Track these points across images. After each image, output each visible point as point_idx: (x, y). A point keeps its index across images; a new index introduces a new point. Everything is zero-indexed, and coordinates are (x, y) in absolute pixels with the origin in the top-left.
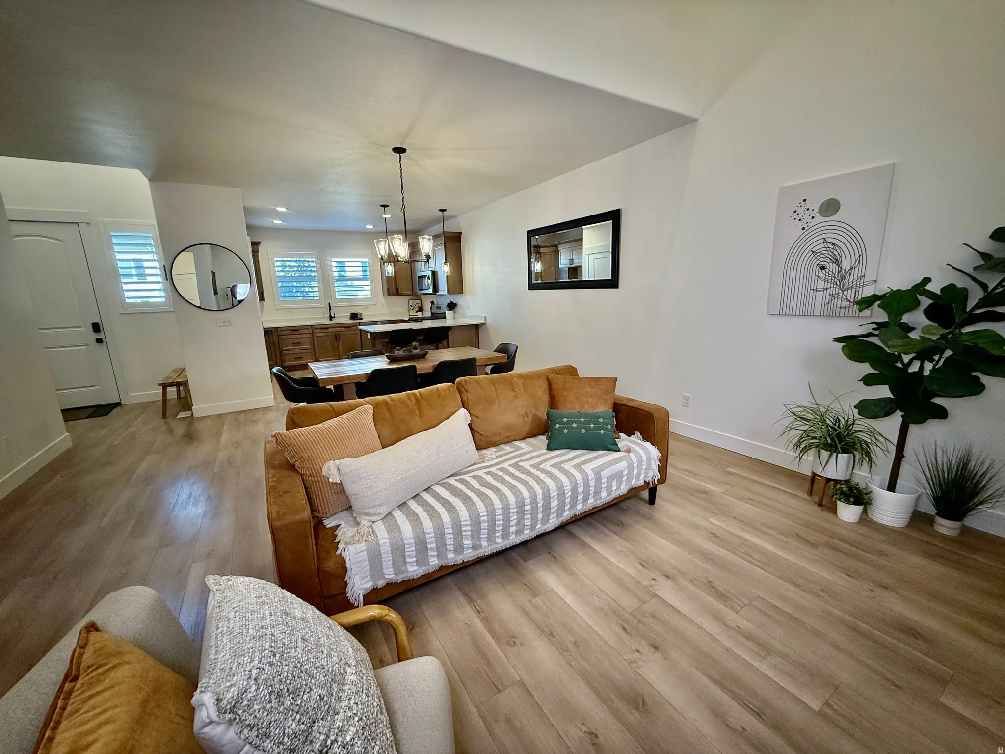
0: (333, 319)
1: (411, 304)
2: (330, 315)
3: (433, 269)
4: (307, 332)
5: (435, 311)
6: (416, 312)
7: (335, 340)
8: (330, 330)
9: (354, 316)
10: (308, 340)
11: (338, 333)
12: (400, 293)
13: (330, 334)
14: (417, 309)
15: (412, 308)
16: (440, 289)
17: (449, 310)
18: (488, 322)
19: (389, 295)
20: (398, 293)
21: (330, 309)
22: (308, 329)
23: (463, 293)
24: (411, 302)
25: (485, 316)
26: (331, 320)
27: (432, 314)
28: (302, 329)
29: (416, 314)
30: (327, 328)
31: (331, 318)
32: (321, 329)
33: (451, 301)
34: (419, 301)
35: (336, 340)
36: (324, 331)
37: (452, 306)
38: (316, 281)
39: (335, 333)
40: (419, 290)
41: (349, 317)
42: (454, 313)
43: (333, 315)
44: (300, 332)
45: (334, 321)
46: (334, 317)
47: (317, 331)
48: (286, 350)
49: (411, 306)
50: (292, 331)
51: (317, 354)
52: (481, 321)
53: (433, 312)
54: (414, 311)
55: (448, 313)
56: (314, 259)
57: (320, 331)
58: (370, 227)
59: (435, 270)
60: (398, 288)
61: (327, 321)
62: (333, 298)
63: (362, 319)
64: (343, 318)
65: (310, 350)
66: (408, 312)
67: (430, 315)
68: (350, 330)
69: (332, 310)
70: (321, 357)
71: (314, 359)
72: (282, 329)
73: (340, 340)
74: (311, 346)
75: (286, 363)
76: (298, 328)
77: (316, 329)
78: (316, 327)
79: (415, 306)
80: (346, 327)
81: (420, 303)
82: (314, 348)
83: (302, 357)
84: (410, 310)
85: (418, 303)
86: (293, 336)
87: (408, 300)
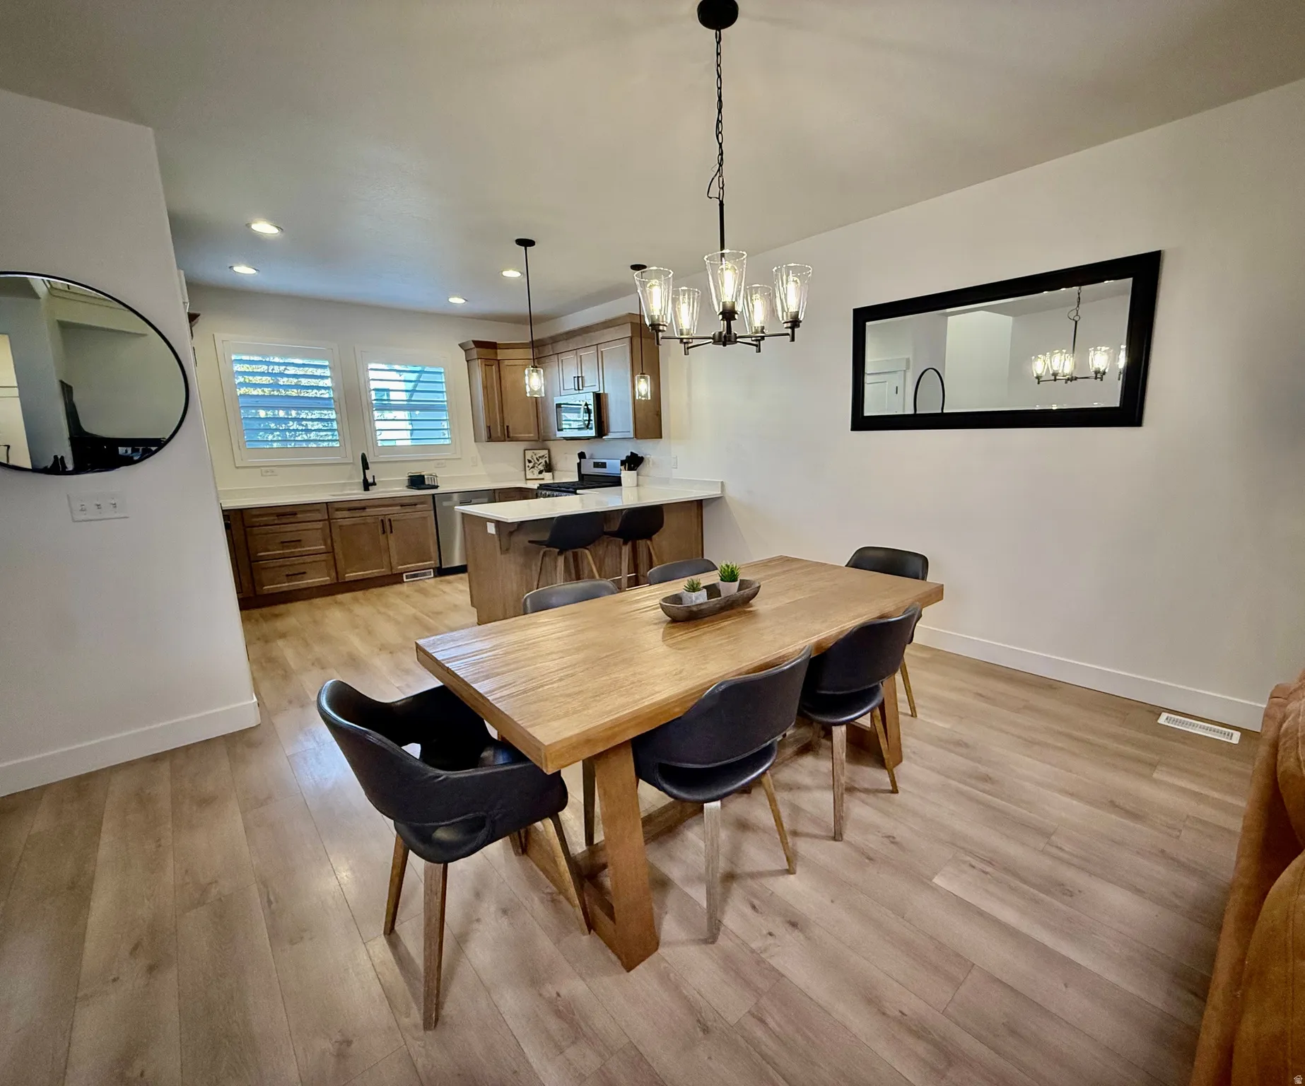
0: (370, 487)
1: (528, 457)
2: (365, 480)
3: (596, 390)
4: (318, 516)
5: (589, 469)
6: (541, 472)
7: (381, 532)
8: (369, 511)
9: (417, 481)
10: (318, 534)
11: (387, 517)
12: (511, 435)
13: (370, 521)
14: (541, 467)
15: (531, 465)
16: (612, 428)
17: (630, 469)
18: (733, 493)
19: (490, 438)
20: (506, 435)
21: (365, 466)
22: (318, 510)
23: (661, 437)
24: (529, 455)
25: (722, 482)
26: (368, 489)
27: (581, 476)
28: (303, 511)
29: (541, 476)
30: (364, 508)
31: (367, 485)
32: (349, 509)
33: (631, 453)
34: (546, 452)
35: (384, 532)
36: (357, 513)
37: (634, 462)
38: (331, 409)
39: (380, 518)
40: (559, 430)
41: (406, 483)
42: (638, 475)
43: (370, 480)
44: (300, 516)
45: (374, 493)
46: (374, 484)
47: (339, 514)
48: (262, 559)
49: (530, 462)
50: (280, 515)
51: (341, 563)
52: (715, 492)
53: (583, 472)
54: (536, 471)
55: (627, 477)
56: (327, 363)
57: (346, 514)
58: (457, 300)
59: (601, 392)
60: (508, 427)
61: (357, 494)
62: (370, 444)
63: (436, 487)
64: (392, 486)
65: (323, 557)
66: (523, 472)
67: (576, 479)
68: (413, 510)
69: (368, 469)
70: (348, 571)
71: (334, 574)
72: (254, 512)
73: (391, 532)
74: (326, 547)
75: (265, 588)
76: (295, 510)
77: (338, 510)
78: (336, 506)
79: (536, 461)
80: (402, 506)
81: (547, 456)
82: (333, 552)
83: (304, 573)
84: (527, 469)
85: (543, 456)
86: (283, 528)
87: (525, 450)
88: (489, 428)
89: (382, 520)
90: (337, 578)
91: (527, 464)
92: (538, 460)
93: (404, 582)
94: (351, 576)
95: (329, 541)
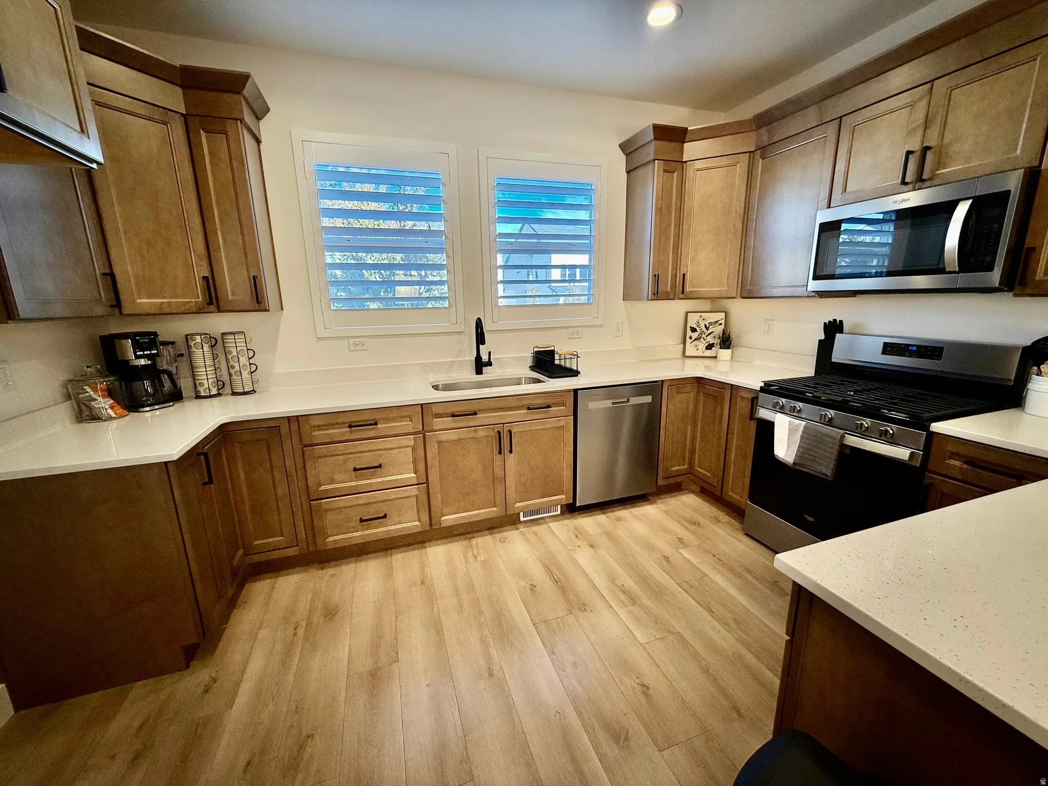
0: (484, 368)
1: (692, 323)
2: (478, 358)
5: (863, 354)
6: (710, 347)
7: (496, 451)
8: (482, 418)
9: (545, 362)
10: (407, 455)
11: (506, 426)
12: (688, 289)
13: (482, 433)
14: (711, 339)
15: (695, 335)
19: (657, 295)
20: (678, 290)
21: (480, 339)
22: (408, 417)
24: (693, 320)
26: (479, 371)
28: (387, 420)
29: (709, 354)
30: (474, 413)
31: (480, 365)
32: (453, 415)
34: (723, 316)
35: (500, 451)
36: (462, 422)
39: (497, 428)
41: (530, 362)
43: (485, 358)
46: (489, 364)
47: (439, 423)
49: (693, 330)
51: (437, 500)
53: (838, 358)
54: (702, 345)
57: (447, 422)
60: (684, 276)
63: (574, 373)
65: (413, 491)
66: (681, 346)
68: (545, 416)
69: (484, 343)
70: (445, 511)
71: (425, 518)
72: (315, 422)
73: (511, 452)
74: (417, 477)
75: (331, 539)
76: (377, 416)
77: (438, 416)
78: (436, 409)
79: (704, 329)
80: (529, 409)
81: (723, 322)
82: (427, 482)
83: (385, 516)
84: (688, 340)
85: (717, 322)
86: (355, 446)
87: (687, 313)
88: (656, 277)
89: (499, 432)
90: (431, 525)
91: (689, 333)
92: (707, 329)
93: (520, 522)
94: (449, 519)
95: (421, 466)
